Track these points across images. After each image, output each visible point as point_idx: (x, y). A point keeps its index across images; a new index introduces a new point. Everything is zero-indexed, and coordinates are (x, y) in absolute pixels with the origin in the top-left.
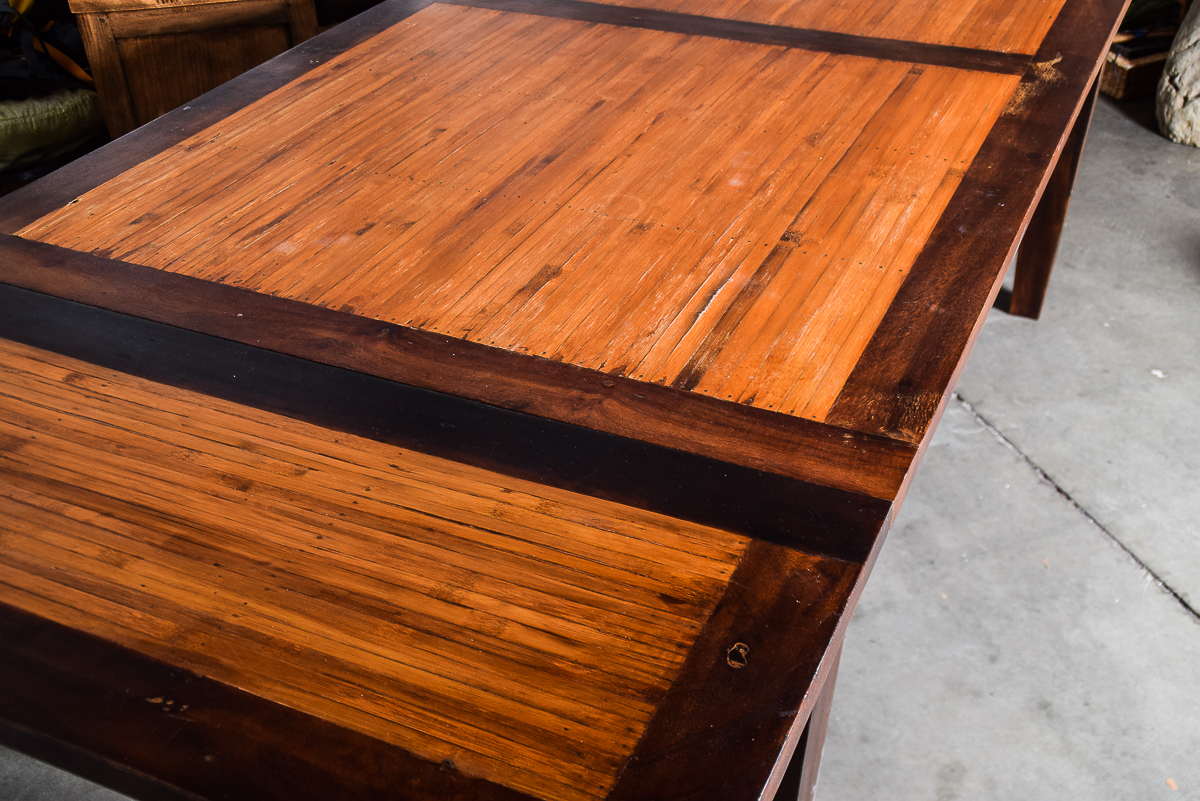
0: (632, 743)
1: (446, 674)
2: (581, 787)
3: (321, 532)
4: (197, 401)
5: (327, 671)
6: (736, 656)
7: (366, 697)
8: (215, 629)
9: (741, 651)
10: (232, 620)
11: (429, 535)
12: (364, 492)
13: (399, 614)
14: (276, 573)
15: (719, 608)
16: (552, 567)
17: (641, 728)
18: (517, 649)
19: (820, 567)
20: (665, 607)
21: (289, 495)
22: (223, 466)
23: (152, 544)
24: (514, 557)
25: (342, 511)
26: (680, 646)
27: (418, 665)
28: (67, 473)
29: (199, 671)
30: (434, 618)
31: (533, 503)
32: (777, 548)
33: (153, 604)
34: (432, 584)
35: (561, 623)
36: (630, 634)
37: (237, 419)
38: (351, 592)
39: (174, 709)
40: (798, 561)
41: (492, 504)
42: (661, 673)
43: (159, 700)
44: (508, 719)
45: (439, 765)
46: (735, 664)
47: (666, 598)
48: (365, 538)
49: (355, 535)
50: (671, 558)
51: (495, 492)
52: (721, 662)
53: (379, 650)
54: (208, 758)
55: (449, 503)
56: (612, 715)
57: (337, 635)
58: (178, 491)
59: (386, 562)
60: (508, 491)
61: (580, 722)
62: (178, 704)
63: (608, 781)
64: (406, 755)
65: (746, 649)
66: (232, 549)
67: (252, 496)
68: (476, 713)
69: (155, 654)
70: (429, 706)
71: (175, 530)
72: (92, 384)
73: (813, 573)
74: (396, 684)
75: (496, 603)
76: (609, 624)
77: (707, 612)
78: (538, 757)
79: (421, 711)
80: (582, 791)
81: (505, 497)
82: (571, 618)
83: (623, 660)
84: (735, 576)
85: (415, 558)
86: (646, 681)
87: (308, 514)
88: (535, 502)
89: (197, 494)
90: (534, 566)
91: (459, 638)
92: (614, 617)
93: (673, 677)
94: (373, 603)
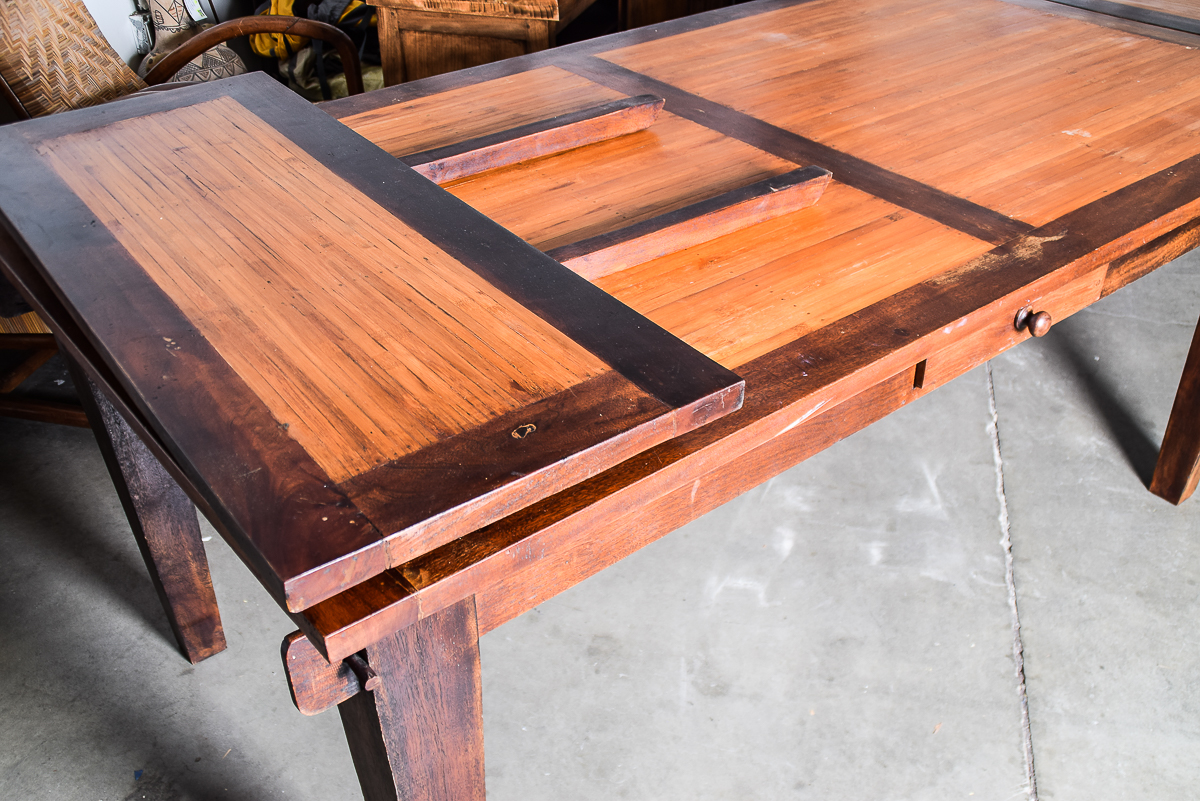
0: (402, 454)
1: (334, 379)
2: (346, 465)
3: (345, 282)
4: (347, 190)
5: (270, 356)
6: (522, 432)
7: (278, 376)
8: (234, 315)
9: (529, 430)
10: (247, 313)
11: (406, 303)
12: (392, 268)
13: (342, 339)
14: (296, 297)
15: (542, 401)
16: (462, 343)
17: (416, 448)
18: (390, 380)
19: (641, 402)
20: (508, 388)
21: (347, 257)
22: (324, 230)
23: (245, 260)
24: (444, 331)
25: (369, 274)
26: (493, 413)
27: (323, 370)
28: (238, 211)
29: (203, 333)
30: (359, 348)
31: (490, 305)
32: (624, 380)
33: (216, 292)
34: (378, 330)
35: (432, 375)
36: (467, 396)
37: (360, 206)
38: (327, 319)
39: (172, 347)
40: (632, 392)
41: (462, 297)
42: (463, 423)
43: (169, 340)
44: (344, 415)
45: (280, 425)
46: (515, 435)
47: (515, 385)
48: (366, 293)
49: (361, 289)
50: (544, 363)
51: (472, 290)
52: (508, 432)
53: (310, 355)
54: (164, 377)
55: (436, 289)
56: (407, 435)
57: (296, 339)
58: (287, 236)
59: (365, 309)
60: (481, 293)
61: (384, 432)
62: (176, 346)
63: (365, 468)
64: (269, 415)
65: (533, 429)
66: (286, 277)
67: (325, 252)
68: (329, 406)
69: (190, 316)
70: (306, 393)
71: (266, 257)
72: (297, 166)
73: (633, 403)
74: (301, 376)
75: (405, 352)
76: (461, 386)
77: (533, 401)
78: (339, 441)
79: (299, 393)
80: (344, 468)
81: (475, 296)
82: (441, 375)
83: (447, 408)
84: (573, 388)
85: (384, 313)
86: (449, 425)
87: (347, 271)
88: (491, 304)
89: (296, 241)
90: (451, 340)
91: (363, 364)
92: (469, 384)
93: (467, 429)
94: (333, 329)
